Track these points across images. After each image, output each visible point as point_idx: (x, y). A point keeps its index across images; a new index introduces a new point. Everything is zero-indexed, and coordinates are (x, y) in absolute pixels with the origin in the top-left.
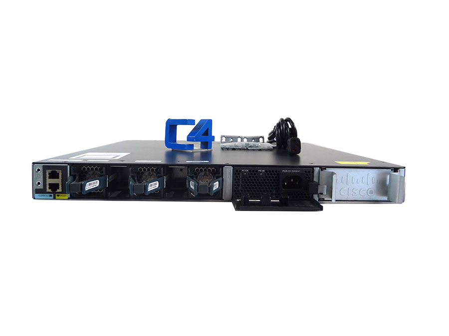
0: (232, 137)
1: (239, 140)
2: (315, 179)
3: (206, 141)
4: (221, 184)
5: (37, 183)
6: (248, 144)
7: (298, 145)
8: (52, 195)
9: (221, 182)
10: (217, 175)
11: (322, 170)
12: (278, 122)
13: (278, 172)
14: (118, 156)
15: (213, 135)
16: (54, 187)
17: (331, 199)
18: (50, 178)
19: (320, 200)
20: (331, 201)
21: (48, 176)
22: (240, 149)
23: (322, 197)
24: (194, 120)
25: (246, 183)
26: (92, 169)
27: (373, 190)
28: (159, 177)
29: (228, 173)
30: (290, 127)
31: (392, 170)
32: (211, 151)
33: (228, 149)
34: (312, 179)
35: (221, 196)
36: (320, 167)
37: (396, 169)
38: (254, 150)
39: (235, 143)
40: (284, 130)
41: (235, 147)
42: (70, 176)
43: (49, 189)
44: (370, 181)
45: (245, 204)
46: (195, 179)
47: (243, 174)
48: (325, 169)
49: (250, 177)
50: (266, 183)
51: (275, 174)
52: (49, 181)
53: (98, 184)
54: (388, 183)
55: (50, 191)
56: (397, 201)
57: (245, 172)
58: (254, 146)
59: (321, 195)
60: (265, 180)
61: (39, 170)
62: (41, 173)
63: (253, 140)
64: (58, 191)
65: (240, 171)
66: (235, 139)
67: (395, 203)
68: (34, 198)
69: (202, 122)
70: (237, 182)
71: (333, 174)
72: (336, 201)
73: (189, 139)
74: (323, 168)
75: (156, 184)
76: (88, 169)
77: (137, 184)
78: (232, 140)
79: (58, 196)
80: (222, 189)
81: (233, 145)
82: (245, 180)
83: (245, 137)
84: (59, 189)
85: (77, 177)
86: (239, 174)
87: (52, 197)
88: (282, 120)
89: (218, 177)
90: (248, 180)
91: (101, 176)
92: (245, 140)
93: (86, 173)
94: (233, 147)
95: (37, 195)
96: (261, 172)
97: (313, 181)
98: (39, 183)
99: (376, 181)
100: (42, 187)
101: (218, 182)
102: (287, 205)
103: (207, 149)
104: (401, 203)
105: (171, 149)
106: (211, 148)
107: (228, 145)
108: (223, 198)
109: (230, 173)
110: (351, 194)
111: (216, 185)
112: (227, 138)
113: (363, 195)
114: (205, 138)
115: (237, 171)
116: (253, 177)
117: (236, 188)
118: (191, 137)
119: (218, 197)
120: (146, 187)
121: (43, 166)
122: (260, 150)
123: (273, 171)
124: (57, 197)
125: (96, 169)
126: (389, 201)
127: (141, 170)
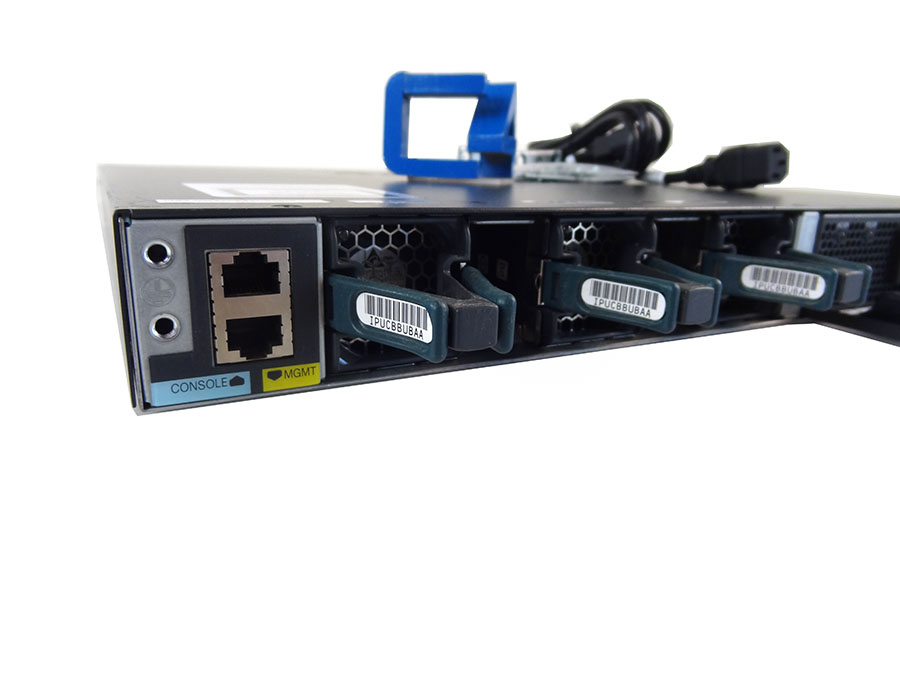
8: (246, 375)
16: (255, 338)
21: (218, 281)
29: (808, 235)
43: (231, 348)
47: (837, 235)
52: (226, 308)
55: (235, 356)
57: (843, 230)
62: (175, 273)
64: (277, 352)
65: (835, 226)
68: (146, 408)
79: (274, 376)
84: (279, 343)
86: (829, 235)
87: (246, 388)
95: (159, 391)
96: (871, 229)
98: (166, 326)
100: (185, 345)
109: (812, 235)
115: (828, 226)
121: (188, 229)
124: (268, 384)
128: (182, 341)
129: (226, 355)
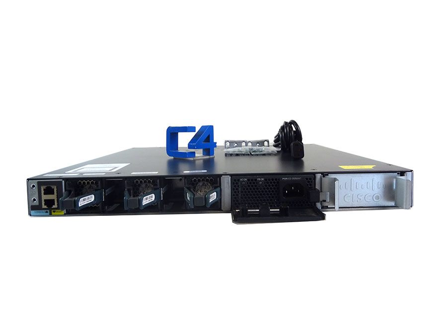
0: (236, 142)
1: (244, 144)
2: (318, 187)
3: (208, 148)
4: (219, 195)
5: (32, 199)
6: (252, 149)
7: (301, 149)
8: (48, 211)
9: (219, 193)
10: (215, 185)
11: (324, 177)
12: (282, 125)
13: (278, 180)
14: (116, 168)
15: (214, 141)
16: (50, 203)
17: (334, 207)
18: (45, 194)
19: (323, 207)
20: (334, 208)
21: (43, 192)
22: (244, 155)
23: (325, 204)
24: (195, 127)
25: (246, 192)
26: (88, 183)
27: (379, 196)
28: (155, 189)
29: (226, 183)
30: (294, 129)
31: (398, 174)
32: (213, 158)
33: (231, 155)
34: (313, 186)
35: (219, 207)
36: (322, 173)
37: (402, 173)
38: (257, 155)
39: (238, 148)
40: (288, 133)
41: (238, 153)
42: (65, 191)
43: (45, 205)
44: (375, 187)
45: (243, 216)
46: (192, 190)
47: (241, 183)
48: (328, 175)
49: (249, 186)
50: (266, 191)
51: (274, 183)
52: (44, 197)
53: (93, 199)
54: (395, 188)
55: (46, 207)
56: (404, 206)
57: (244, 181)
58: (258, 150)
59: (324, 203)
60: (264, 189)
61: (34, 186)
62: (36, 189)
63: (258, 144)
64: (54, 207)
65: (239, 180)
66: (239, 143)
67: (403, 208)
68: (31, 215)
69: (203, 128)
70: (235, 192)
71: (335, 180)
72: (340, 208)
73: (190, 146)
74: (325, 174)
75: (152, 197)
76: (84, 183)
77: (132, 198)
78: (236, 145)
79: (54, 212)
80: (221, 199)
81: (237, 150)
82: (244, 189)
83: (249, 142)
84: (54, 205)
85: (72, 192)
86: (237, 183)
87: (48, 214)
88: (286, 123)
89: (215, 188)
90: (247, 189)
91: (96, 190)
92: (250, 144)
93: (82, 187)
94: (236, 153)
95: (33, 212)
96: (261, 181)
97: (315, 189)
98: (34, 200)
99: (382, 186)
100: (38, 204)
101: (215, 193)
102: (287, 215)
103: (209, 155)
104: (409, 209)
105: (173, 158)
106: (213, 154)
107: (231, 150)
108: (222, 209)
109: (228, 183)
110: (356, 200)
111: (213, 197)
112: (232, 143)
113: (369, 201)
114: (207, 145)
115: (235, 180)
116: (252, 186)
117: (235, 198)
118: (193, 144)
119: (216, 208)
120: (140, 201)
121: (38, 182)
122: (264, 155)
123: (273, 180)
124: (53, 213)
125: (92, 183)
126: (396, 207)
127: (137, 182)
128: (36, 203)
129: (44, 206)
